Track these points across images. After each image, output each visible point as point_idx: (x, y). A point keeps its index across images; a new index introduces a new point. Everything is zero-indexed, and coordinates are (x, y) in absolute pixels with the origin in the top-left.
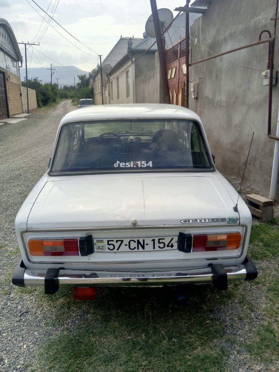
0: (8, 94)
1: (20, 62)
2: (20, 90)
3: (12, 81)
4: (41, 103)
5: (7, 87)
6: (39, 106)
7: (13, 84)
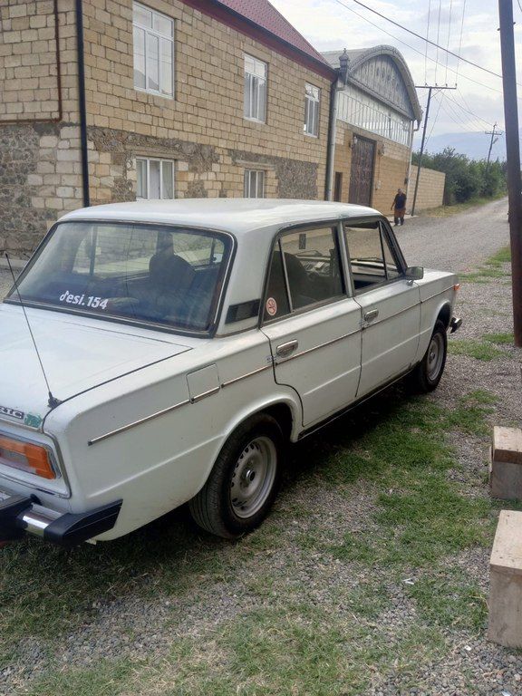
0: (375, 179)
1: (416, 122)
2: (407, 174)
3: (393, 157)
4: (452, 196)
5: (377, 166)
6: (447, 202)
7: (392, 161)
